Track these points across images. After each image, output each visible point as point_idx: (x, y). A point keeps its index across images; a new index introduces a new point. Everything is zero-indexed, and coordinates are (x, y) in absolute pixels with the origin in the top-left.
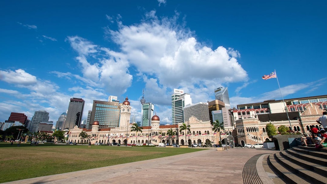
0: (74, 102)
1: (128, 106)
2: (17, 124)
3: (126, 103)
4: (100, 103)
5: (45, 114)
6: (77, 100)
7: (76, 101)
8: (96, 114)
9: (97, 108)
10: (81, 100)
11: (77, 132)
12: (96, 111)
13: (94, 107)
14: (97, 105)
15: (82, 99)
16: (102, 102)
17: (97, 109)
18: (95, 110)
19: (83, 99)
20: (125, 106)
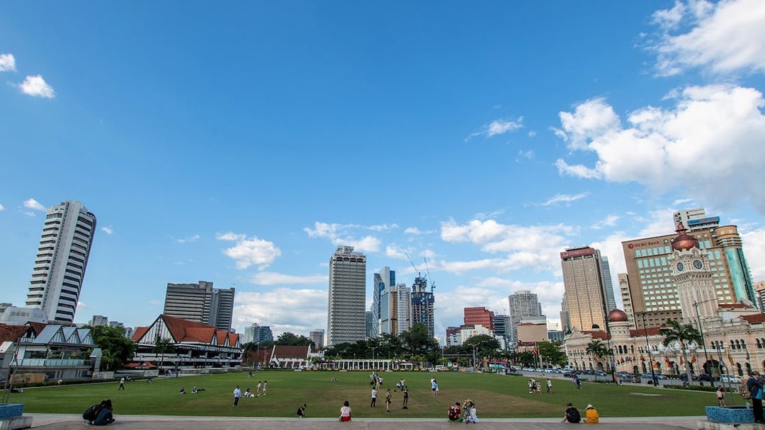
0: (572, 258)
1: (690, 252)
2: (480, 330)
3: (683, 243)
4: (643, 245)
5: (529, 298)
6: (577, 253)
7: (576, 257)
8: (643, 280)
9: (639, 262)
10: (588, 251)
11: (580, 343)
12: (642, 272)
13: (631, 260)
14: (638, 253)
15: (588, 248)
16: (651, 241)
17: (641, 266)
18: (637, 270)
19: (591, 246)
20: (680, 254)
